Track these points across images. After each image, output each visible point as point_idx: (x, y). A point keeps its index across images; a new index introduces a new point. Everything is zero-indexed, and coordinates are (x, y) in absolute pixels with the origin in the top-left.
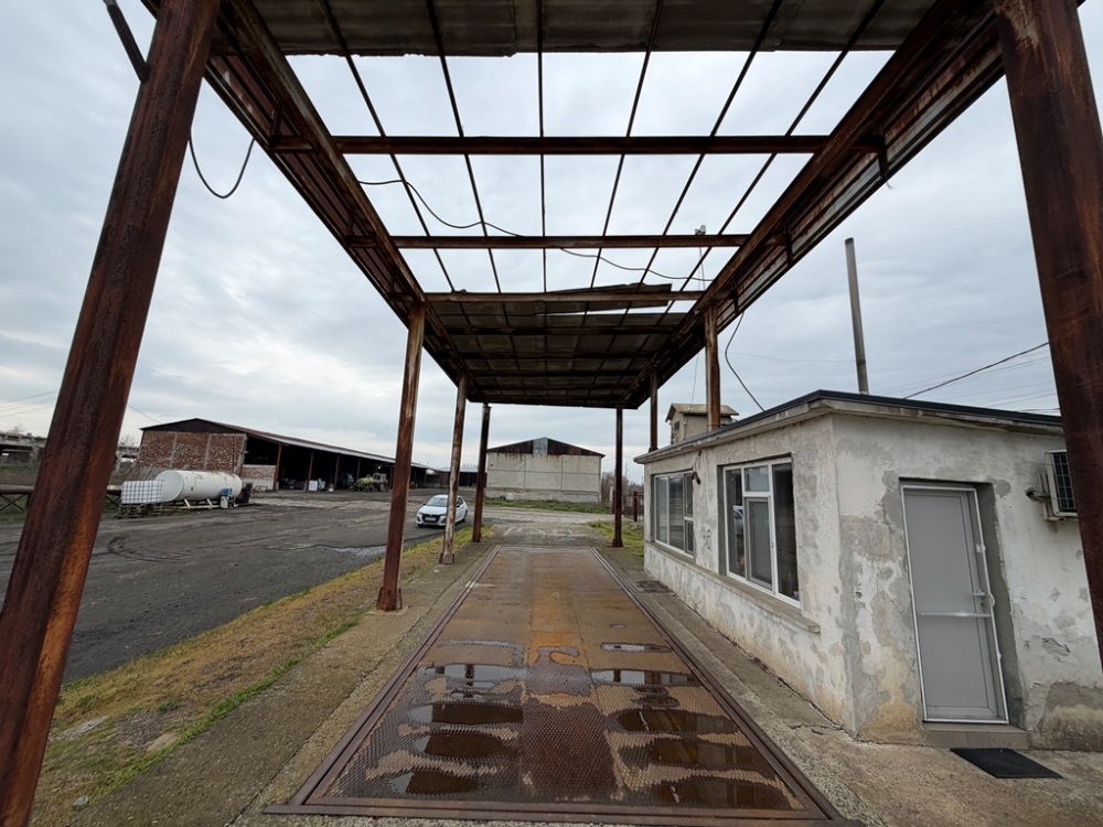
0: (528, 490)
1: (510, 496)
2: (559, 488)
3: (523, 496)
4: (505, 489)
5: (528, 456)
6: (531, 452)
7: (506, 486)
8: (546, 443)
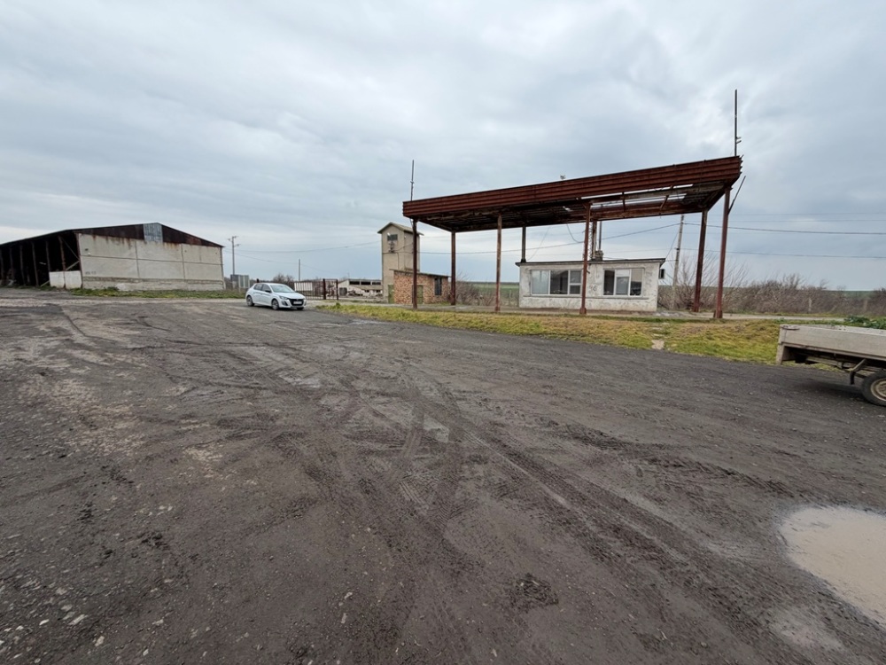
0: (144, 280)
1: (121, 286)
2: (183, 278)
3: (139, 286)
4: (113, 279)
5: (138, 242)
6: (141, 237)
7: (114, 276)
8: (160, 229)
